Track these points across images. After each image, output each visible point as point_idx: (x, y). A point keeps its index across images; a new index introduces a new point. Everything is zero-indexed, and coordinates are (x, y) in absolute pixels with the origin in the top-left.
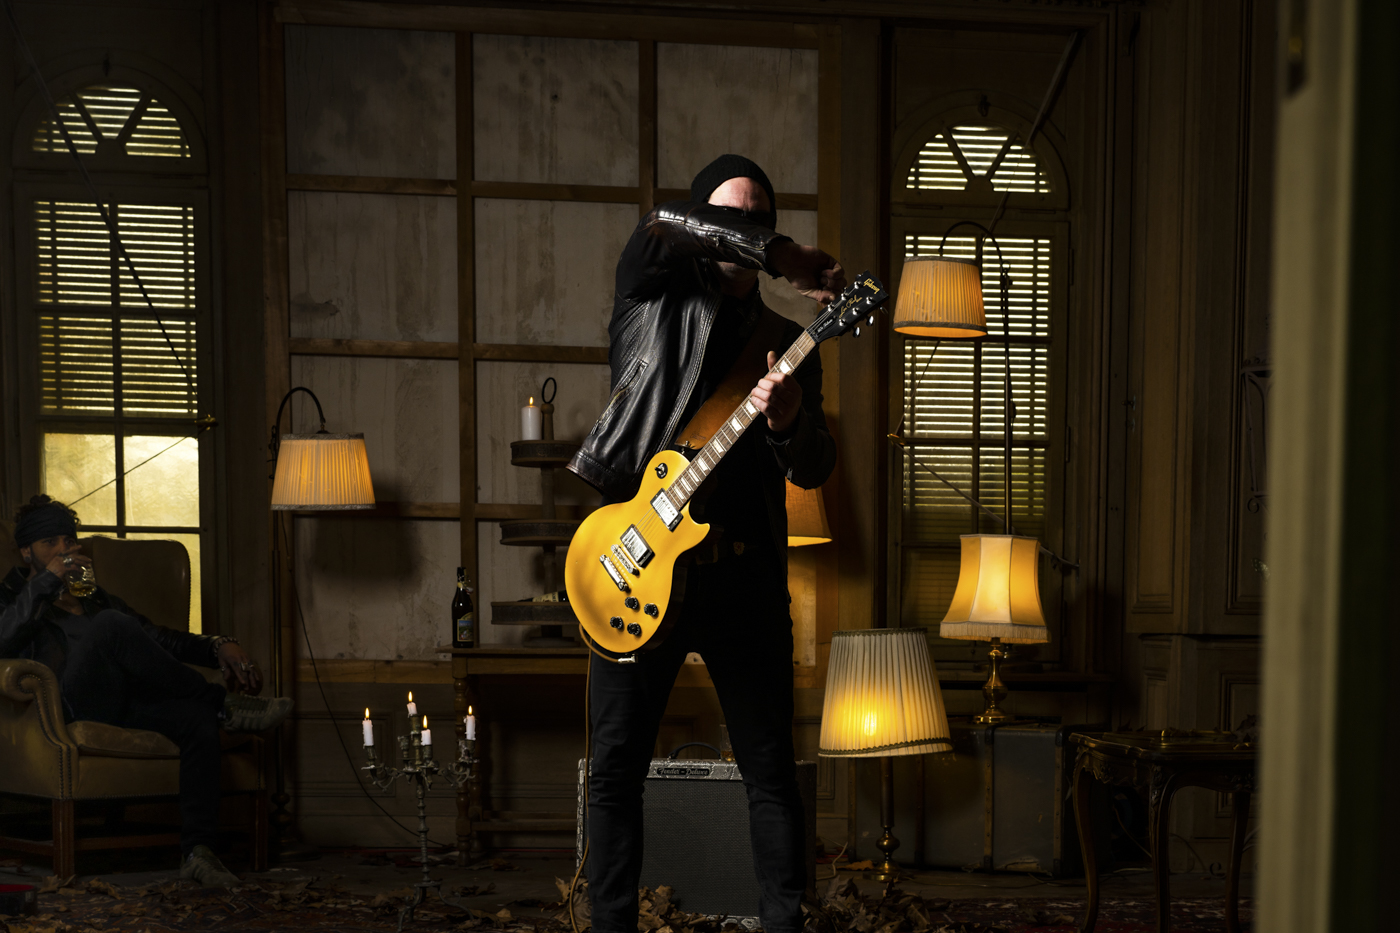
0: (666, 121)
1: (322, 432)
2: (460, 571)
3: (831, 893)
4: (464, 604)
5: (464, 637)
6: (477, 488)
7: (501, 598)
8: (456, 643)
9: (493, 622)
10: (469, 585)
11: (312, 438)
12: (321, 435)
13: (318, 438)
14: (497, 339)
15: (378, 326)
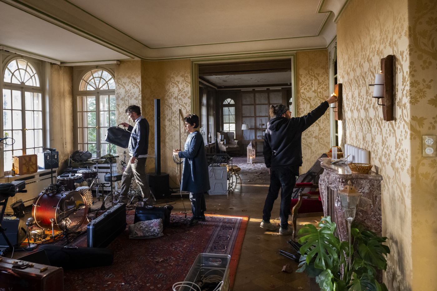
0: (270, 98)
15: (248, 115)
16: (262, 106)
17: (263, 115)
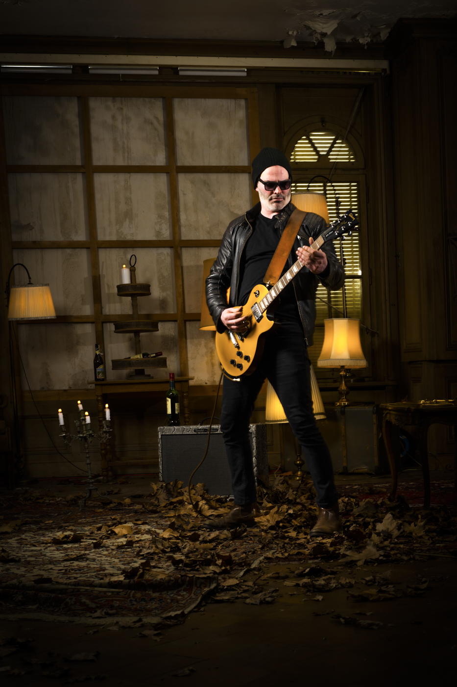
0: (179, 135)
1: (30, 284)
2: (97, 346)
3: (276, 483)
4: (99, 361)
5: (100, 376)
6: (102, 308)
7: (116, 358)
8: (96, 379)
9: (113, 369)
10: (101, 352)
11: (25, 286)
12: (30, 285)
13: (29, 287)
14: (108, 238)
15: (52, 234)
16: (136, 179)
17: (140, 237)
